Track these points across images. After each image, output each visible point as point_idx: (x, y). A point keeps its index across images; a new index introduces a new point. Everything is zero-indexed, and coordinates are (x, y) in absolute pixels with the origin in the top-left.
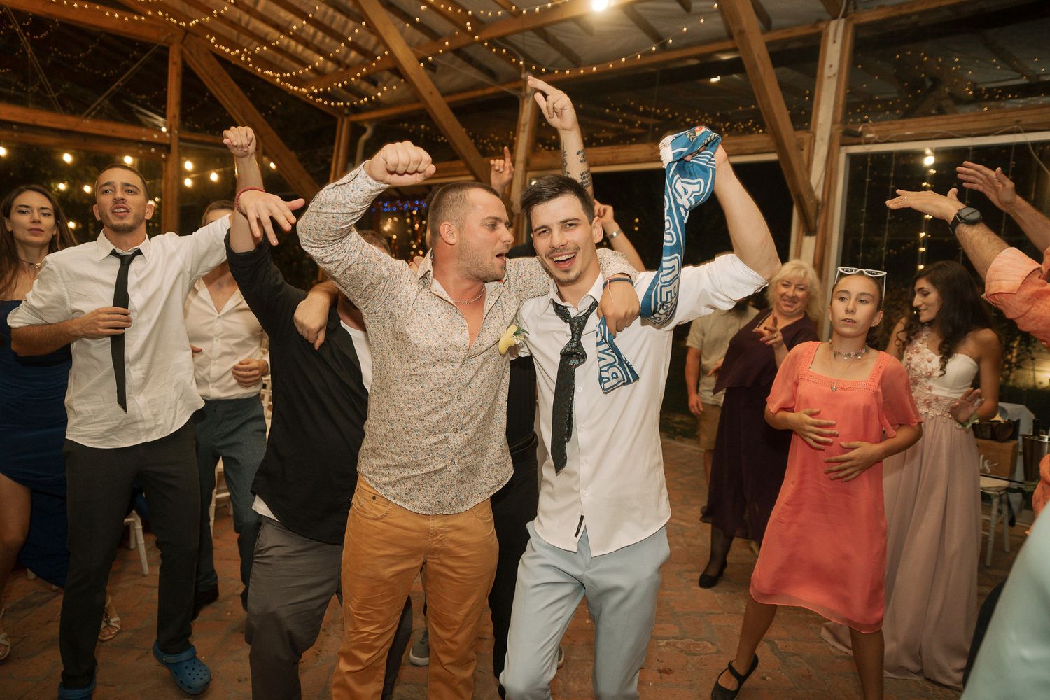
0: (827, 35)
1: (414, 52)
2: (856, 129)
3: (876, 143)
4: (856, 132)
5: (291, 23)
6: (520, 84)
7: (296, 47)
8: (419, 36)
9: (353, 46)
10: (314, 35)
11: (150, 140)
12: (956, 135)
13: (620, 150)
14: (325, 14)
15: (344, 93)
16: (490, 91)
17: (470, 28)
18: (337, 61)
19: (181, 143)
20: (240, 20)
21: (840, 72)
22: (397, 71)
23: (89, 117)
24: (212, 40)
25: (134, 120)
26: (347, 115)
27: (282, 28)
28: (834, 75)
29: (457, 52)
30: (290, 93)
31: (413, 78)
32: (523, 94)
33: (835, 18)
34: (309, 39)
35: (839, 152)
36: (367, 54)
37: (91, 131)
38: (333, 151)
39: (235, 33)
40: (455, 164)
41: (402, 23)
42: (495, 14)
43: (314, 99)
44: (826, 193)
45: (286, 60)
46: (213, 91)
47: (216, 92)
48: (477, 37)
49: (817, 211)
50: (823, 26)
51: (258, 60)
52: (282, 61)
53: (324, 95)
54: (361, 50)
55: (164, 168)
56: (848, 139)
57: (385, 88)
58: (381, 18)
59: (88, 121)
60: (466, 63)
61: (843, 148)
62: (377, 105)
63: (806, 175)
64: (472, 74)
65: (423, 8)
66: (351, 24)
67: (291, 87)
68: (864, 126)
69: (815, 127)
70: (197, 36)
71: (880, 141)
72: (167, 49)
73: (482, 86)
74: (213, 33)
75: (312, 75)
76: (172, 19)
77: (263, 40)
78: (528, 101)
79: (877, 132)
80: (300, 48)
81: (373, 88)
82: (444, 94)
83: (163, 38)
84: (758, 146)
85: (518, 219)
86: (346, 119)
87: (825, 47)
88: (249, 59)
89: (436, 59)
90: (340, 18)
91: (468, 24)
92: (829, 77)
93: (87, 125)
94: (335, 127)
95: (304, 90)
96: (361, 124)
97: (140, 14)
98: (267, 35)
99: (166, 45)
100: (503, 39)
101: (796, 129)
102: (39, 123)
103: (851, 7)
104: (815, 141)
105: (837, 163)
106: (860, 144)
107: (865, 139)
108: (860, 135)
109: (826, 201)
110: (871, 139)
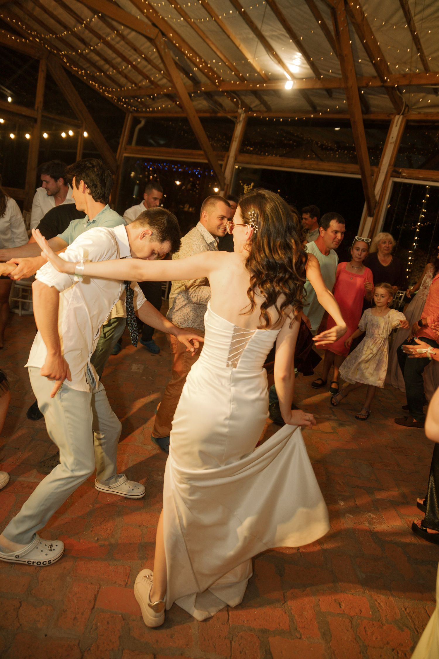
0: (394, 122)
3: (406, 178)
4: (399, 171)
6: (236, 114)
8: (189, 82)
11: (27, 114)
13: (285, 159)
16: (219, 115)
17: (217, 83)
19: (43, 118)
21: (396, 141)
26: (131, 112)
28: (394, 142)
33: (399, 114)
35: (389, 180)
44: (381, 198)
49: (375, 206)
50: (392, 117)
56: (395, 174)
57: (164, 105)
61: (392, 178)
62: (155, 112)
63: (373, 188)
65: (195, 69)
68: (403, 170)
69: (381, 166)
71: (408, 178)
72: (38, 62)
73: (215, 112)
78: (239, 125)
79: (407, 173)
83: (37, 55)
84: (354, 170)
85: (227, 187)
86: (131, 115)
87: (392, 127)
92: (391, 143)
95: (115, 97)
96: (139, 118)
99: (38, 59)
101: (372, 165)
103: (406, 110)
104: (379, 172)
105: (388, 184)
106: (399, 177)
107: (402, 176)
108: (400, 173)
109: (380, 201)
110: (404, 176)
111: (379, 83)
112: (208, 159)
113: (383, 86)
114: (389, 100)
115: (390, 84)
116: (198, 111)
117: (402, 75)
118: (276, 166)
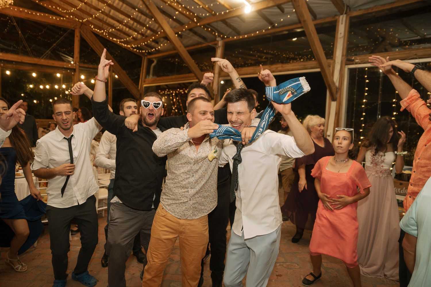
0: (339, 21)
1: (173, 30)
2: (351, 58)
3: (360, 64)
4: (352, 59)
5: (124, 19)
6: (216, 42)
7: (126, 29)
8: (175, 24)
9: (149, 28)
10: (133, 24)
11: (68, 67)
13: (257, 68)
14: (137, 16)
15: (145, 47)
16: (204, 45)
17: (195, 20)
18: (142, 34)
19: (80, 68)
20: (103, 18)
21: (344, 35)
22: (167, 38)
23: (43, 58)
24: (92, 27)
25: (60, 59)
26: (146, 56)
27: (120, 22)
28: (342, 37)
29: (191, 30)
30: (123, 47)
31: (173, 41)
32: (217, 46)
33: (342, 14)
34: (131, 26)
35: (345, 67)
36: (155, 32)
37: (44, 64)
38: (140, 70)
39: (101, 24)
40: (190, 75)
41: (168, 19)
42: (206, 15)
43: (133, 49)
44: (340, 84)
45: (122, 34)
46: (92, 47)
47: (94, 47)
48: (198, 24)
49: (337, 92)
50: (337, 17)
51: (111, 34)
52: (120, 34)
53: (137, 48)
54: (152, 30)
55: (73, 78)
56: (348, 62)
57: (162, 45)
58: (160, 17)
59: (43, 60)
60: (194, 34)
61: (347, 66)
62: (158, 51)
63: (332, 77)
64: (196, 39)
65: (177, 13)
66: (148, 19)
67: (124, 45)
68: (355, 57)
69: (335, 58)
70: (86, 25)
71: (361, 63)
72: (74, 31)
73: (200, 43)
74: (92, 24)
75: (132, 40)
76: (76, 19)
77: (113, 27)
78: (219, 49)
79: (360, 60)
80: (127, 29)
81: (157, 45)
82: (186, 47)
83: (73, 26)
84: (312, 66)
86: (146, 58)
87: (338, 26)
88: (107, 34)
89: (182, 33)
90: (143, 17)
91: (195, 19)
92: (340, 38)
93: (43, 61)
94: (141, 60)
95: (129, 46)
96: (152, 59)
97: (63, 17)
98: (114, 24)
99: (73, 29)
100: (209, 24)
101: (327, 59)
102: (24, 61)
103: (348, 10)
104: (335, 63)
105: (344, 72)
106: (353, 64)
107: (355, 62)
108: (353, 61)
109: (340, 87)
110: (357, 62)
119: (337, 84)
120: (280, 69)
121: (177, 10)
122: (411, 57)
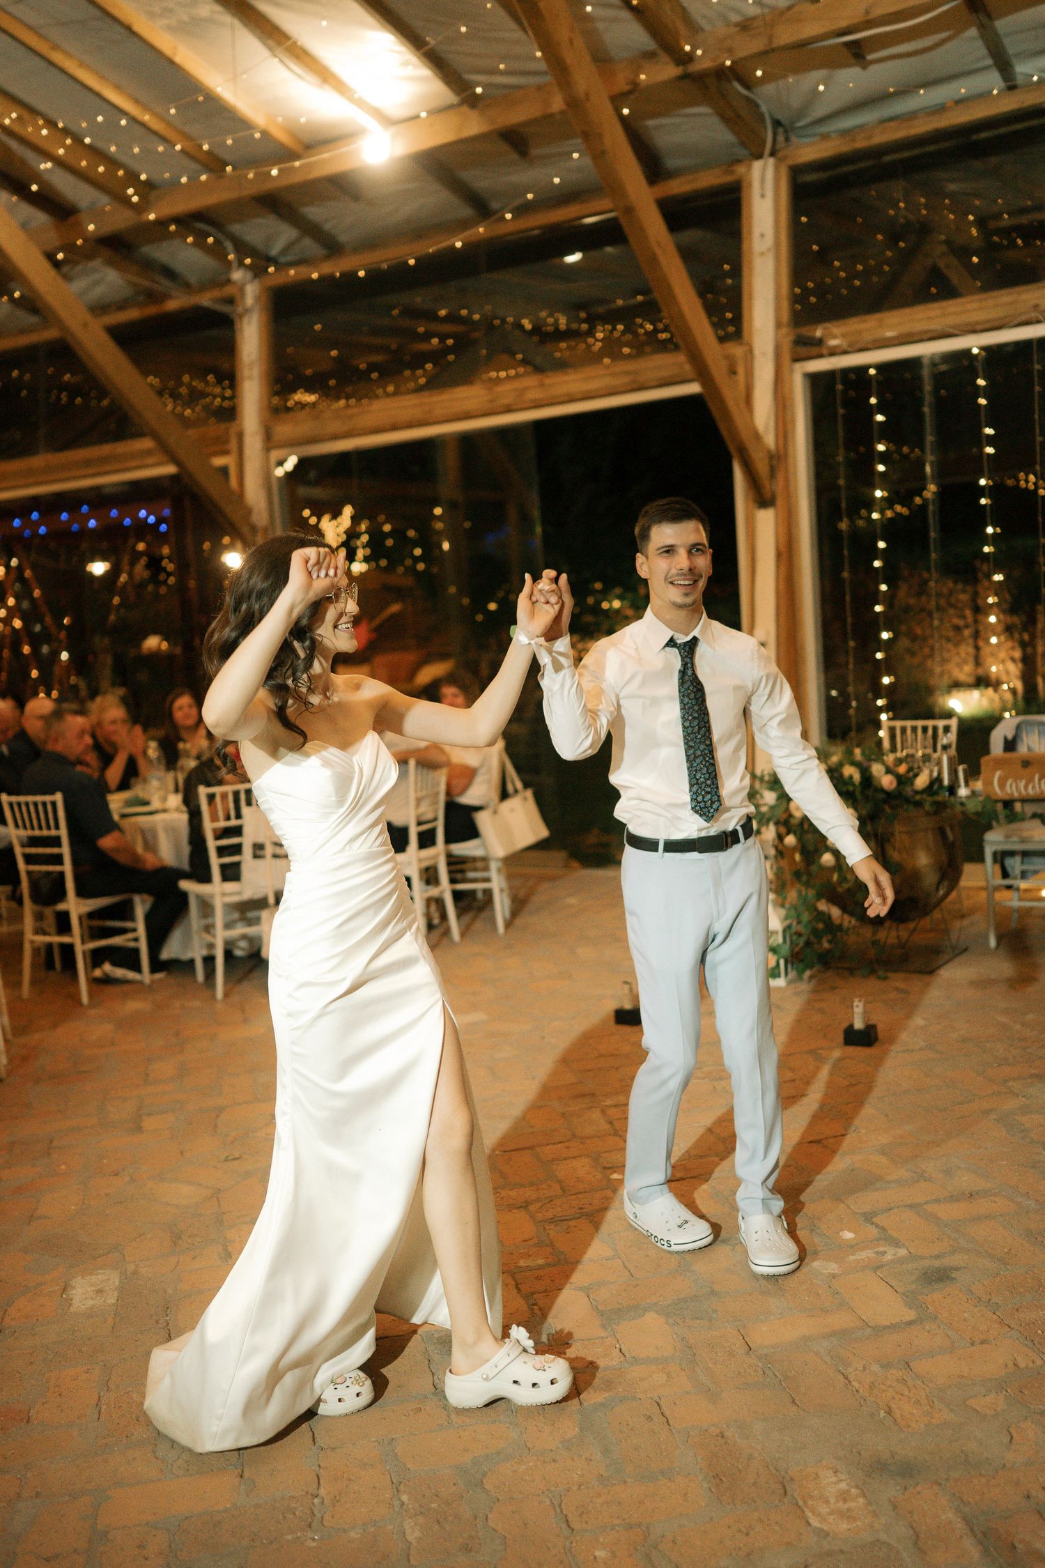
0: (750, 185)
2: (813, 334)
3: (845, 352)
4: (814, 338)
6: (233, 291)
12: (955, 332)
13: (435, 399)
17: (135, 199)
21: (777, 243)
28: (769, 250)
33: (759, 156)
35: (792, 371)
44: (781, 438)
48: (152, 215)
49: (772, 469)
50: (741, 169)
56: (803, 351)
61: (798, 366)
63: (747, 413)
68: (824, 329)
69: (750, 334)
71: (849, 349)
78: (249, 323)
79: (843, 336)
84: (666, 373)
87: (750, 204)
91: (131, 191)
92: (763, 254)
101: (722, 340)
103: (781, 138)
104: (753, 358)
105: (791, 390)
106: (820, 356)
107: (830, 347)
108: (820, 342)
109: (782, 448)
110: (836, 347)
111: (668, 71)
112: (174, 460)
113: (685, 77)
114: (715, 121)
115: (706, 64)
116: (99, 309)
117: (737, 25)
118: (409, 425)
119: (770, 440)
120: (533, 395)
121: (48, 156)
122: (1023, 318)
